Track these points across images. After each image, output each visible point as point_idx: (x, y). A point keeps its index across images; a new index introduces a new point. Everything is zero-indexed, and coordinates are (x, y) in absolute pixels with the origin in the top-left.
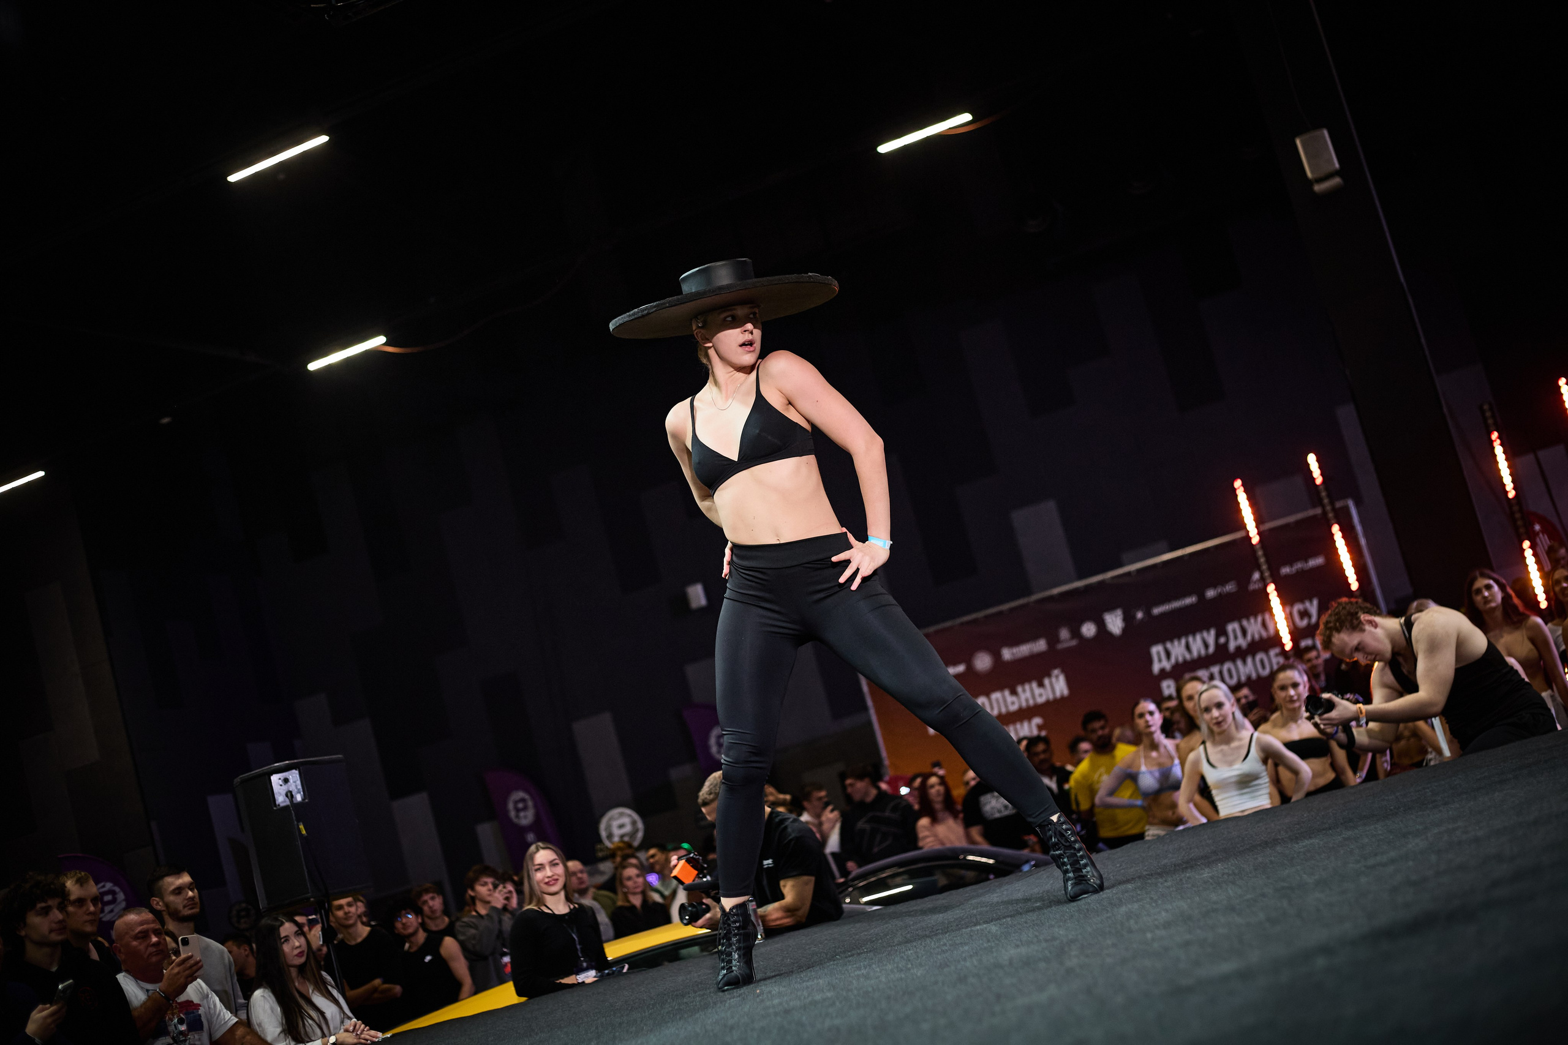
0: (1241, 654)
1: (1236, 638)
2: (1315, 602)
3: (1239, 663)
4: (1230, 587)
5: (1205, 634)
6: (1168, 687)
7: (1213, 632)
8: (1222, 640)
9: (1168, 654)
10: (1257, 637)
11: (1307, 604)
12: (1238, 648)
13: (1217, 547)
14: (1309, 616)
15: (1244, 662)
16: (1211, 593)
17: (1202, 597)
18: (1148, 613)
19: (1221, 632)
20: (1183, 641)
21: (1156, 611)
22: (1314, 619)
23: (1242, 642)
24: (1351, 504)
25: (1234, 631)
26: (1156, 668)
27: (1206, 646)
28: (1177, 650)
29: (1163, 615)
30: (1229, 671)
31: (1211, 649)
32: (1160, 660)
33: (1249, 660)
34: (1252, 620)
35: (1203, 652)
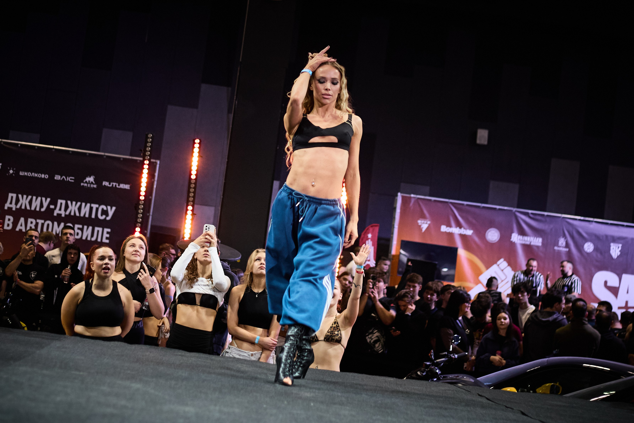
0: (59, 219)
1: (60, 209)
2: (114, 208)
3: (56, 223)
4: (70, 179)
5: (44, 199)
6: (9, 220)
7: (49, 200)
8: (52, 207)
9: (17, 201)
10: (72, 214)
11: (109, 207)
12: (59, 215)
13: (73, 152)
14: (107, 215)
15: (59, 225)
16: (58, 177)
17: (52, 177)
18: (17, 173)
19: (54, 202)
20: (30, 197)
21: (21, 174)
22: (108, 218)
23: (63, 213)
24: (158, 162)
25: (61, 204)
26: (7, 206)
27: (41, 206)
28: (24, 201)
29: (24, 176)
30: (48, 225)
31: (43, 210)
32: (11, 203)
33: (62, 225)
34: (74, 203)
35: (38, 209)
